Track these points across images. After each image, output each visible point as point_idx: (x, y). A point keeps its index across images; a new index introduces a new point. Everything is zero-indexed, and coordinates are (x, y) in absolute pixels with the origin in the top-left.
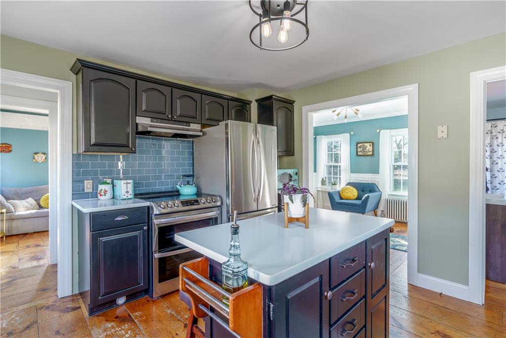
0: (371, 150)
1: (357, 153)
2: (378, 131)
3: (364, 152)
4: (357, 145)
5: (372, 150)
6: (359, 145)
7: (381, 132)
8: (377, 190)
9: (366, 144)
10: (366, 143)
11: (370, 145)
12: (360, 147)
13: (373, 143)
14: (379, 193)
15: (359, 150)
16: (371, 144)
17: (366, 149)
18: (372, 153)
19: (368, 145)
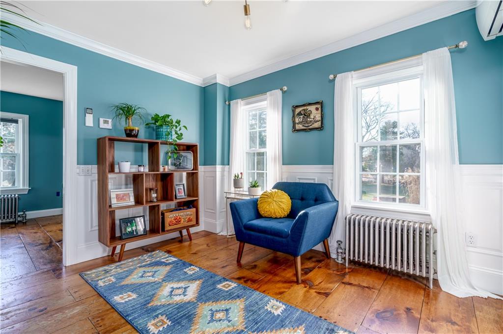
0: (318, 117)
1: (294, 127)
2: (331, 77)
3: (307, 122)
4: (294, 111)
5: (320, 119)
6: (298, 110)
7: (337, 79)
8: (330, 198)
9: (310, 108)
10: (310, 104)
11: (317, 109)
12: (300, 114)
13: (321, 103)
14: (335, 204)
15: (297, 120)
16: (319, 106)
17: (309, 116)
18: (319, 123)
19: (312, 108)
